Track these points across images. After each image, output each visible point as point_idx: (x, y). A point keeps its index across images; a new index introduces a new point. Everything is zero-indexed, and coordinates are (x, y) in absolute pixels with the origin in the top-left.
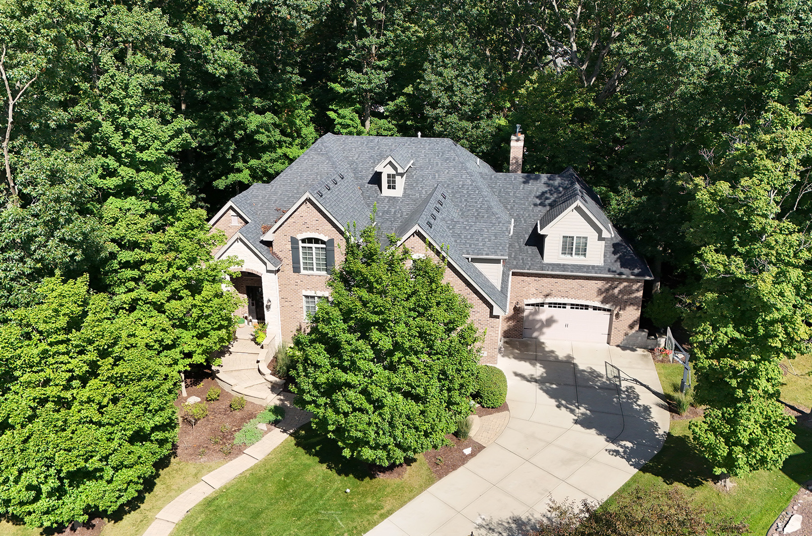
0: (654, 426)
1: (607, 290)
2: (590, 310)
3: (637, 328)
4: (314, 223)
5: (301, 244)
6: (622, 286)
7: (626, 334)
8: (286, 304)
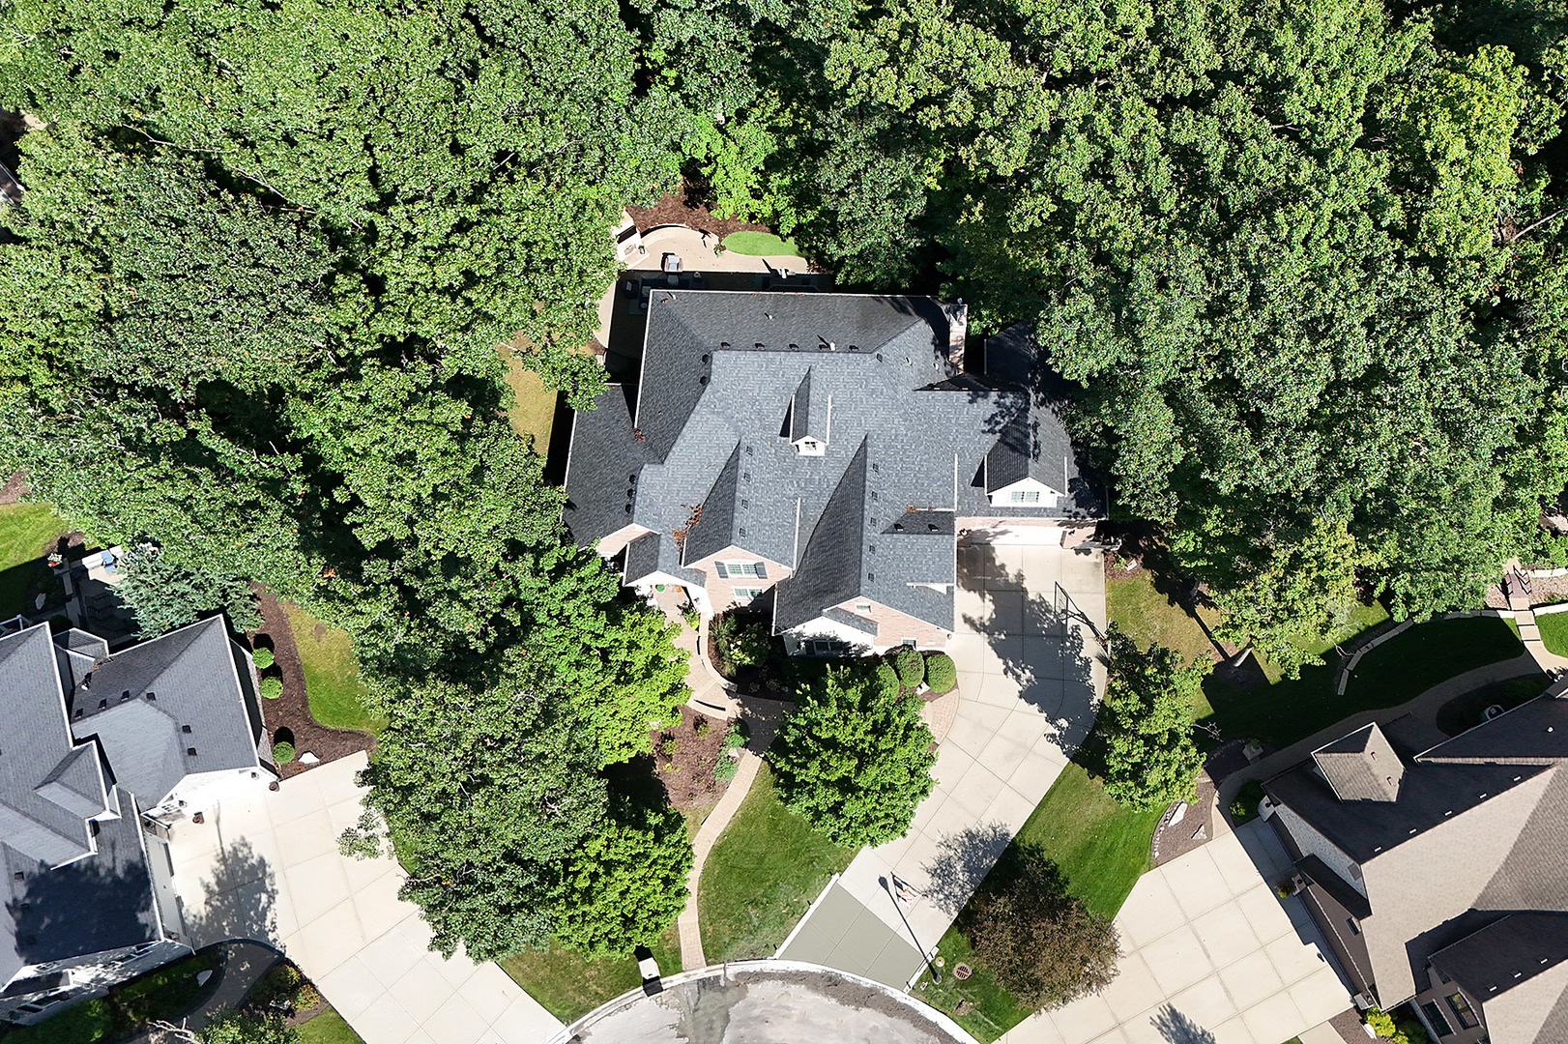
0: (1090, 691)
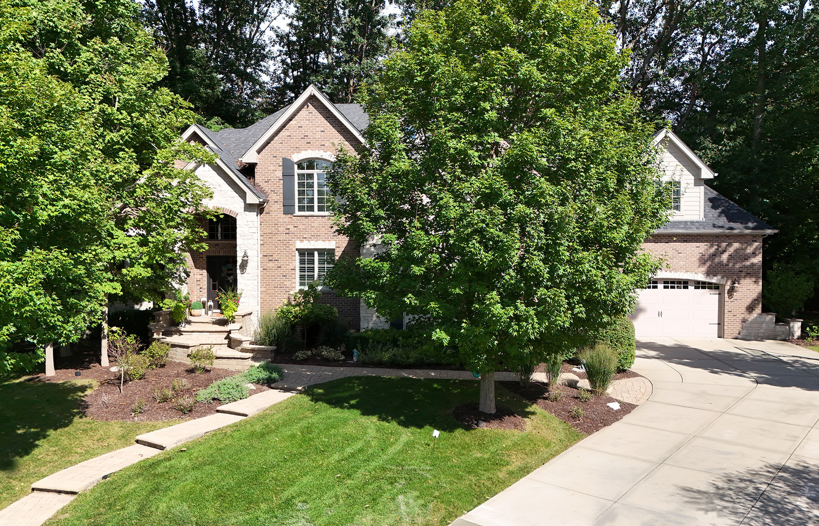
1: (714, 255)
2: (691, 288)
3: (758, 310)
4: (318, 135)
5: (297, 171)
6: (731, 250)
7: (744, 321)
8: (271, 264)
